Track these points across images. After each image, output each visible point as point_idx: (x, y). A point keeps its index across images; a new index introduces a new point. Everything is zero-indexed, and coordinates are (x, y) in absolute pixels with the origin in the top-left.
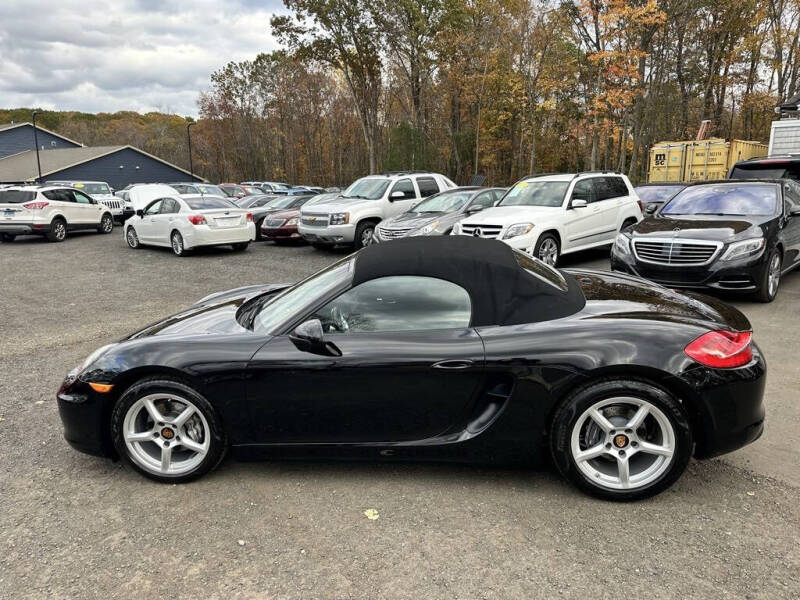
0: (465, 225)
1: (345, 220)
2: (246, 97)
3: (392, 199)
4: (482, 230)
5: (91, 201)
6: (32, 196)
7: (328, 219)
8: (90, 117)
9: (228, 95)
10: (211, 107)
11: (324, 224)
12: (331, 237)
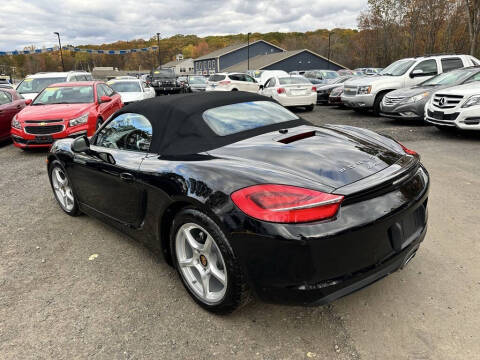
0: (437, 95)
1: (368, 91)
2: (390, 12)
3: (412, 76)
4: (446, 99)
5: (254, 81)
6: (224, 77)
7: (357, 90)
8: (301, 34)
9: (377, 12)
10: (366, 22)
11: (354, 93)
12: (357, 103)
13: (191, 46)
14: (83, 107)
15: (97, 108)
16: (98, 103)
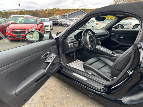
7: (126, 24)
8: (91, 9)
13: (58, 12)
14: (33, 25)
15: (38, 26)
16: (38, 24)
